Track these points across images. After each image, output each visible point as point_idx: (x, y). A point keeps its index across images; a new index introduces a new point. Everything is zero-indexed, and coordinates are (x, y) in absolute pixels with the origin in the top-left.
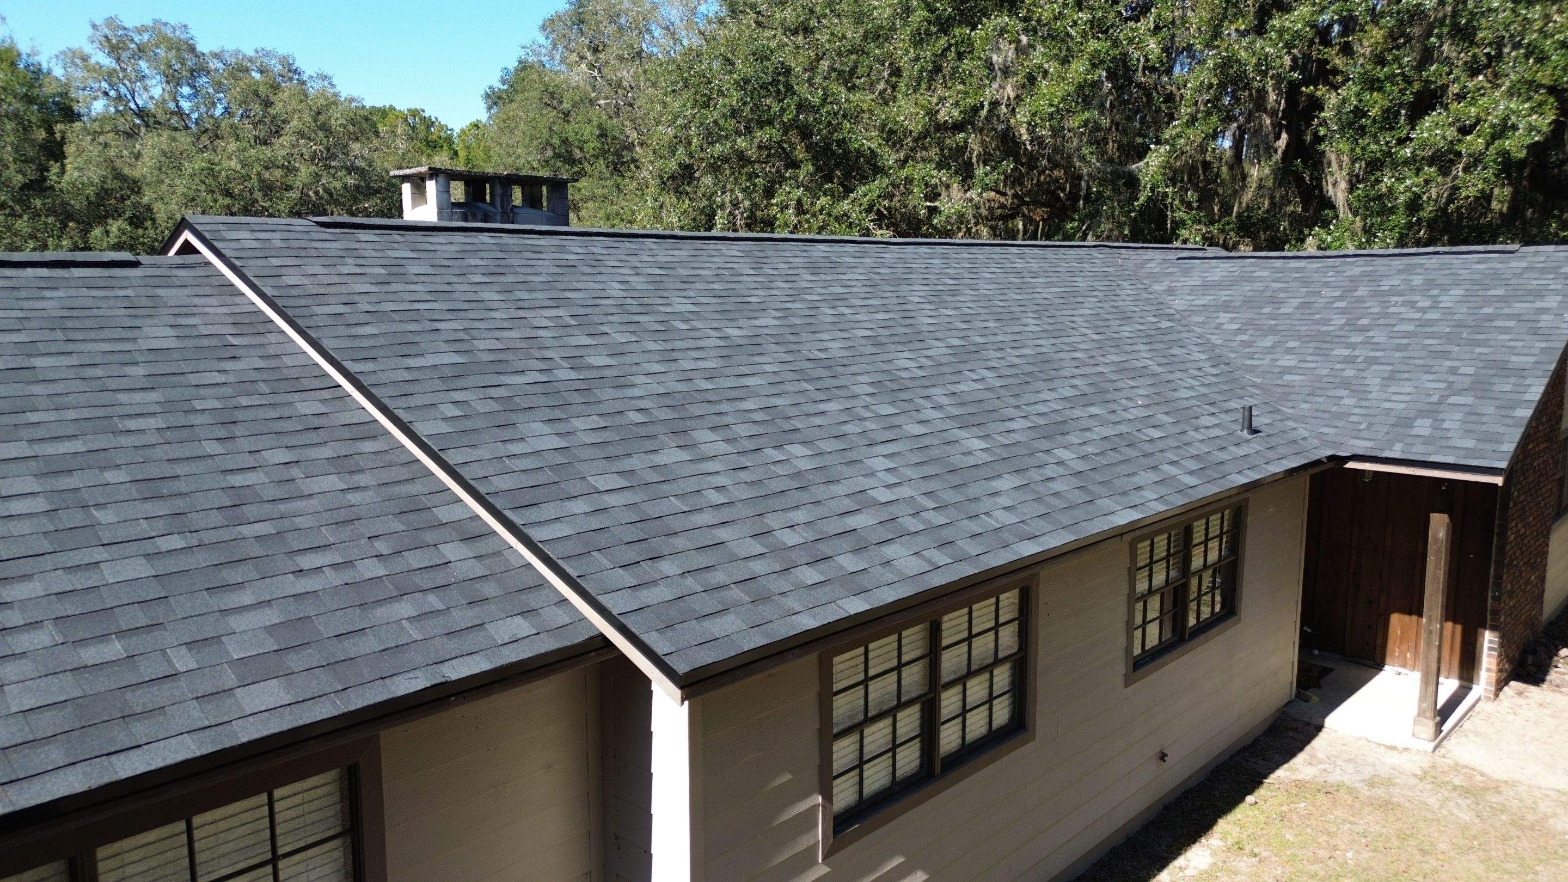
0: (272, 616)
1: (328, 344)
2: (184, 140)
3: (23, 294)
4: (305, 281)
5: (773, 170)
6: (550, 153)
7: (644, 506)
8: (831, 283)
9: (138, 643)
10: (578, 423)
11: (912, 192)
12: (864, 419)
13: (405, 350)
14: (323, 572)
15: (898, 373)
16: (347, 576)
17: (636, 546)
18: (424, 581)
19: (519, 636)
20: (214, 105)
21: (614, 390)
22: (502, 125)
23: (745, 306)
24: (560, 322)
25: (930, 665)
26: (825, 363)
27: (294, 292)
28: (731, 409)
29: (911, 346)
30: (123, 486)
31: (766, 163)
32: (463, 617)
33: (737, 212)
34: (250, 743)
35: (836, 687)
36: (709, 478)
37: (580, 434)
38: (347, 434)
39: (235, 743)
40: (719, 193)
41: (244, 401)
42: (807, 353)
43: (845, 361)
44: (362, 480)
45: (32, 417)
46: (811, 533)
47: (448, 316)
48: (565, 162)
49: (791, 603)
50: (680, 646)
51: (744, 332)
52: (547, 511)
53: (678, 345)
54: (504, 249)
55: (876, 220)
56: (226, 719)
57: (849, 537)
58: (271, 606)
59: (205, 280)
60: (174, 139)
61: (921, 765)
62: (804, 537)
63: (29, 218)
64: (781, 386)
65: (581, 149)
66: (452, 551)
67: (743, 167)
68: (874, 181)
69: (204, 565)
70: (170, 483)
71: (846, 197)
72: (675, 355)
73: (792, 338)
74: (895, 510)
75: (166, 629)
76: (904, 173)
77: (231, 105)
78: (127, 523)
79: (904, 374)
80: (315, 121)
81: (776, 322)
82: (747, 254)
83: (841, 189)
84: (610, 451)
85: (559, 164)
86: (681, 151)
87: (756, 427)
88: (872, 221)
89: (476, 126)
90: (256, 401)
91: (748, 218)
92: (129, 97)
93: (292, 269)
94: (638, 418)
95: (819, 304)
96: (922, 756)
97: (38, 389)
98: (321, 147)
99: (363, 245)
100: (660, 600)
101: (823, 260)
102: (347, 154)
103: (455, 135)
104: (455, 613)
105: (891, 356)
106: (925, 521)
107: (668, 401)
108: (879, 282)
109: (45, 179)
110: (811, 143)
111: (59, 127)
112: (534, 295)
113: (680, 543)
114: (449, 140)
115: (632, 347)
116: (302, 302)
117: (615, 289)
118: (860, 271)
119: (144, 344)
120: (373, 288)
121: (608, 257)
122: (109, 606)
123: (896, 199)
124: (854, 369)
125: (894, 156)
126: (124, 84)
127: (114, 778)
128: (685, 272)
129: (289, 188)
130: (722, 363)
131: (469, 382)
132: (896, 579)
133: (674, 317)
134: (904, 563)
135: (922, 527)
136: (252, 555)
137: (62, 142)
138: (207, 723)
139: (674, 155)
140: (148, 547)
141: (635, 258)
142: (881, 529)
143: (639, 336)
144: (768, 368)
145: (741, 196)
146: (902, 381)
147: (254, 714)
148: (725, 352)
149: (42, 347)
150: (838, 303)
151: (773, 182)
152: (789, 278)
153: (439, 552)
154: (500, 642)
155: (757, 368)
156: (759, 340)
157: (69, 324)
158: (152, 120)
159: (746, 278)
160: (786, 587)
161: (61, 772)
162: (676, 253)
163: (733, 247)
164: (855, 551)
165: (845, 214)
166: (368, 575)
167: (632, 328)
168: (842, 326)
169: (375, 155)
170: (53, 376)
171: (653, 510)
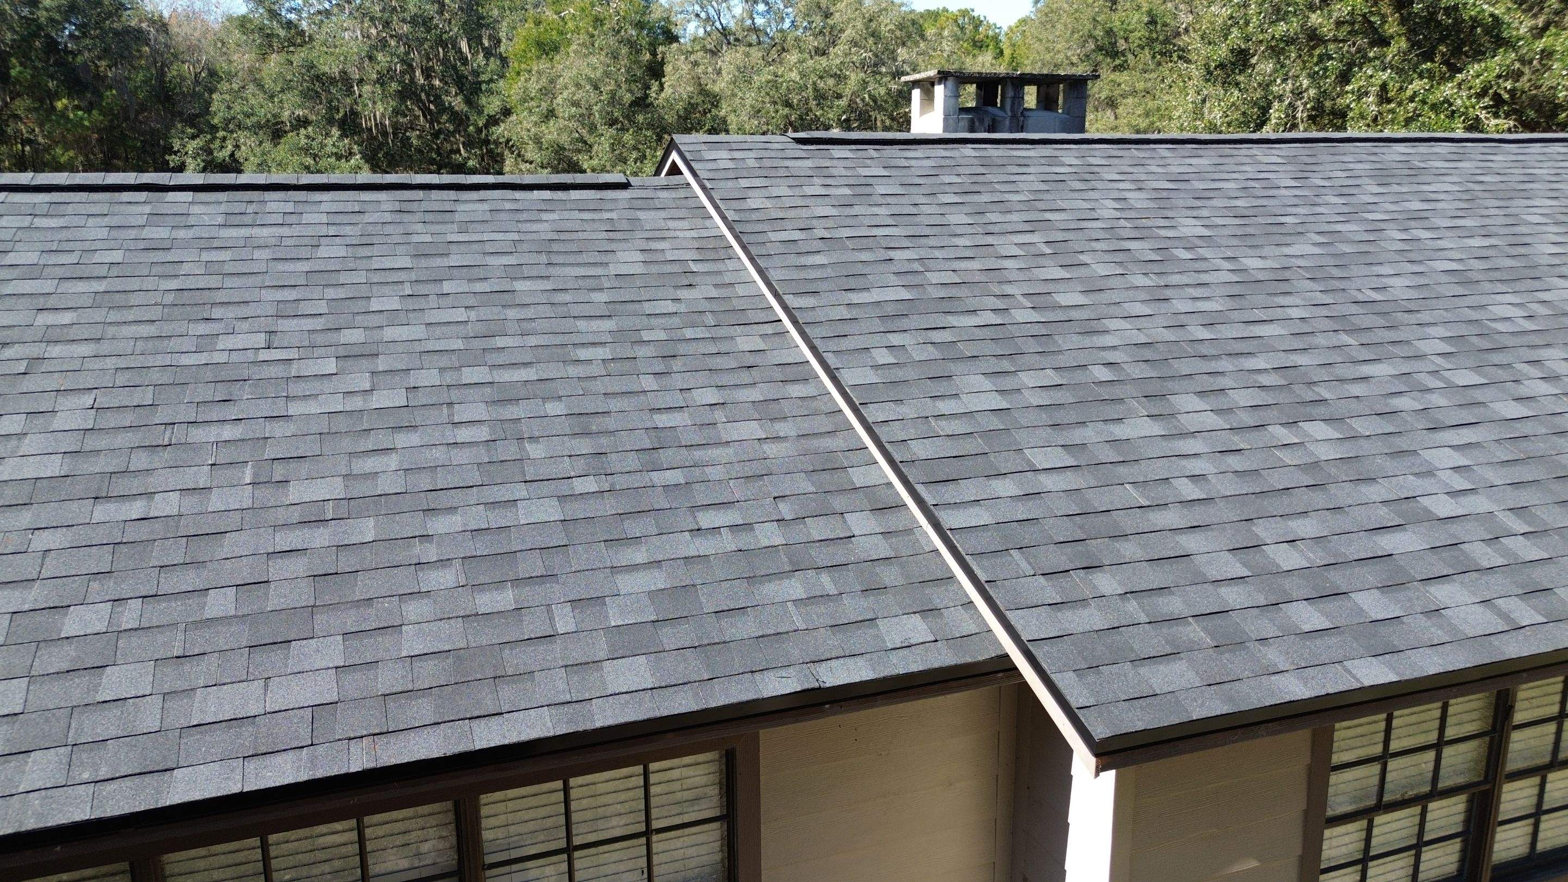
0: (658, 580)
1: (774, 275)
2: (756, 53)
3: (525, 216)
4: (768, 204)
5: (1353, 50)
6: (1091, 45)
7: (1090, 494)
8: (1406, 197)
9: (530, 594)
10: (1028, 379)
11: (1550, 68)
12: (1429, 390)
13: (852, 283)
14: (720, 533)
15: (1494, 325)
16: (745, 541)
17: (1068, 549)
18: (822, 556)
19: (913, 641)
20: (783, 19)
21: (1080, 337)
22: (1044, 19)
23: (1275, 229)
24: (1032, 250)
25: (1490, 747)
26: (1378, 308)
27: (755, 216)
28: (1231, 368)
29: (1519, 286)
30: (559, 419)
31: (1344, 41)
32: (853, 608)
33: (1299, 103)
34: (602, 729)
35: (1336, 759)
36: (1184, 462)
37: (1026, 393)
38: (778, 374)
39: (589, 726)
40: (1279, 81)
41: (689, 333)
42: (1356, 293)
43: (1412, 306)
44: (783, 428)
45: (500, 342)
46: (1321, 553)
47: (906, 243)
48: (1107, 54)
49: (1273, 655)
50: (1103, 700)
51: (1269, 264)
52: (968, 490)
53: (1175, 279)
54: (986, 163)
55: (1491, 107)
56: (587, 696)
57: (1378, 566)
58: (660, 567)
59: (683, 202)
60: (747, 55)
61: (1460, 870)
62: (1308, 559)
63: (634, 132)
64: (1309, 339)
65: (1126, 39)
66: (860, 523)
67: (1314, 48)
68: (1493, 57)
69: (609, 513)
70: (599, 419)
71: (1451, 78)
72: (1168, 293)
73: (1336, 272)
74: (1459, 531)
75: (557, 582)
76: (1540, 45)
77: (797, 18)
78: (553, 460)
79: (1500, 326)
80: (867, 29)
81: (1317, 250)
82: (1291, 160)
83: (1444, 69)
84: (1061, 416)
85: (1100, 58)
86: (1235, 32)
87: (1263, 394)
88: (1485, 108)
89: (1023, 21)
90: (700, 333)
91: (1313, 108)
92: (716, 17)
93: (758, 190)
94: (1103, 374)
95: (1382, 225)
96: (1462, 861)
97: (512, 313)
98: (870, 54)
99: (835, 162)
100: (1088, 628)
101: (1400, 165)
102: (895, 60)
103: (1003, 33)
104: (846, 600)
105: (1484, 300)
106: (1506, 552)
107: (1148, 354)
108: (1480, 194)
109: (647, 96)
110: (1410, 14)
111: (661, 49)
112: (1009, 217)
113: (1129, 549)
114: (996, 39)
115: (1112, 283)
116: (759, 227)
117: (1108, 209)
118: (1455, 179)
119: (613, 270)
120: (834, 212)
121: (1106, 169)
122: (514, 550)
123: (1525, 78)
124: (1425, 317)
125: (1529, 23)
126: (713, 7)
127: (470, 747)
128: (1202, 185)
129: (839, 96)
130: (1231, 304)
131: (915, 321)
132: (1447, 639)
133: (1177, 243)
134: (1462, 615)
135: (1500, 561)
136: (656, 507)
137: (662, 63)
138: (568, 698)
139: (1226, 39)
140: (564, 487)
141: (1141, 169)
142: (1432, 557)
143: (1126, 268)
144: (1295, 313)
145: (1306, 83)
146: (1497, 337)
147: (615, 694)
148: (1236, 290)
149: (526, 271)
150: (1413, 224)
151: (1351, 65)
152: (1345, 191)
153: (845, 522)
154: (890, 646)
155: (1279, 313)
156: (1287, 274)
157: (555, 247)
158: (732, 38)
159: (1283, 192)
160: (1269, 630)
161: (426, 731)
162: (1194, 161)
163: (1274, 152)
164: (1384, 588)
165: (1446, 101)
166: (765, 542)
167: (1120, 257)
168: (1412, 256)
169: (920, 59)
170: (528, 301)
171: (1100, 500)
